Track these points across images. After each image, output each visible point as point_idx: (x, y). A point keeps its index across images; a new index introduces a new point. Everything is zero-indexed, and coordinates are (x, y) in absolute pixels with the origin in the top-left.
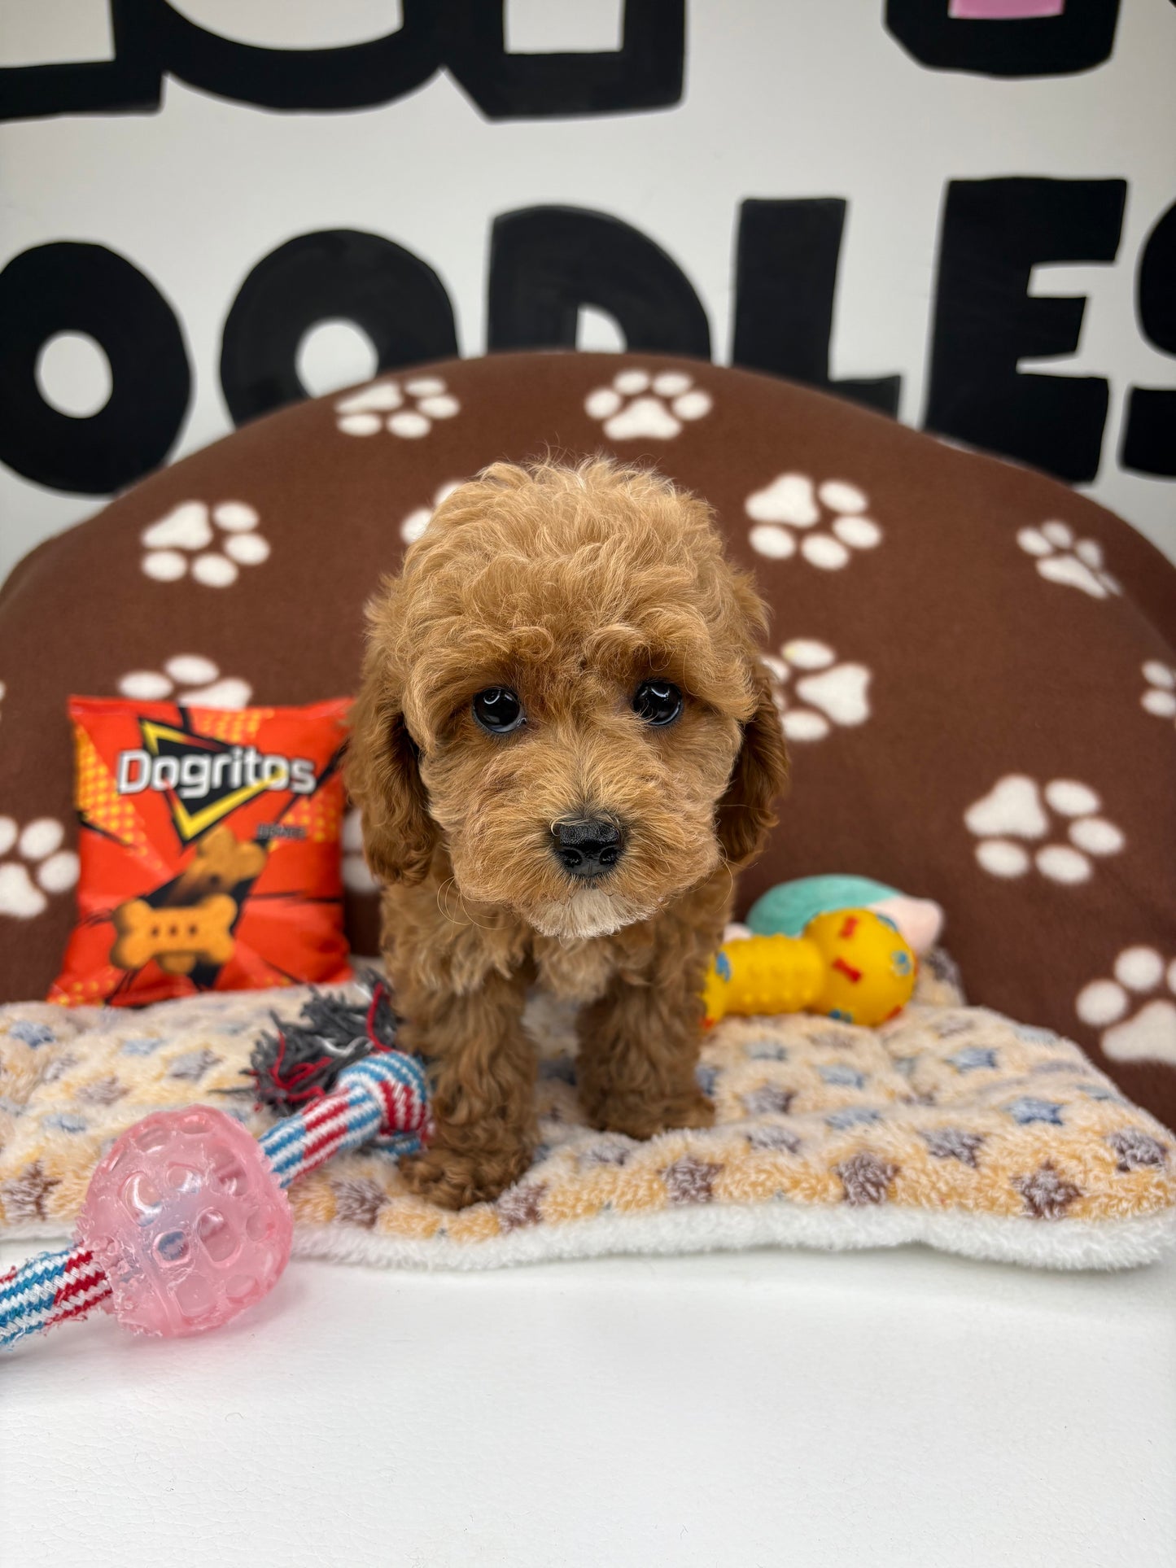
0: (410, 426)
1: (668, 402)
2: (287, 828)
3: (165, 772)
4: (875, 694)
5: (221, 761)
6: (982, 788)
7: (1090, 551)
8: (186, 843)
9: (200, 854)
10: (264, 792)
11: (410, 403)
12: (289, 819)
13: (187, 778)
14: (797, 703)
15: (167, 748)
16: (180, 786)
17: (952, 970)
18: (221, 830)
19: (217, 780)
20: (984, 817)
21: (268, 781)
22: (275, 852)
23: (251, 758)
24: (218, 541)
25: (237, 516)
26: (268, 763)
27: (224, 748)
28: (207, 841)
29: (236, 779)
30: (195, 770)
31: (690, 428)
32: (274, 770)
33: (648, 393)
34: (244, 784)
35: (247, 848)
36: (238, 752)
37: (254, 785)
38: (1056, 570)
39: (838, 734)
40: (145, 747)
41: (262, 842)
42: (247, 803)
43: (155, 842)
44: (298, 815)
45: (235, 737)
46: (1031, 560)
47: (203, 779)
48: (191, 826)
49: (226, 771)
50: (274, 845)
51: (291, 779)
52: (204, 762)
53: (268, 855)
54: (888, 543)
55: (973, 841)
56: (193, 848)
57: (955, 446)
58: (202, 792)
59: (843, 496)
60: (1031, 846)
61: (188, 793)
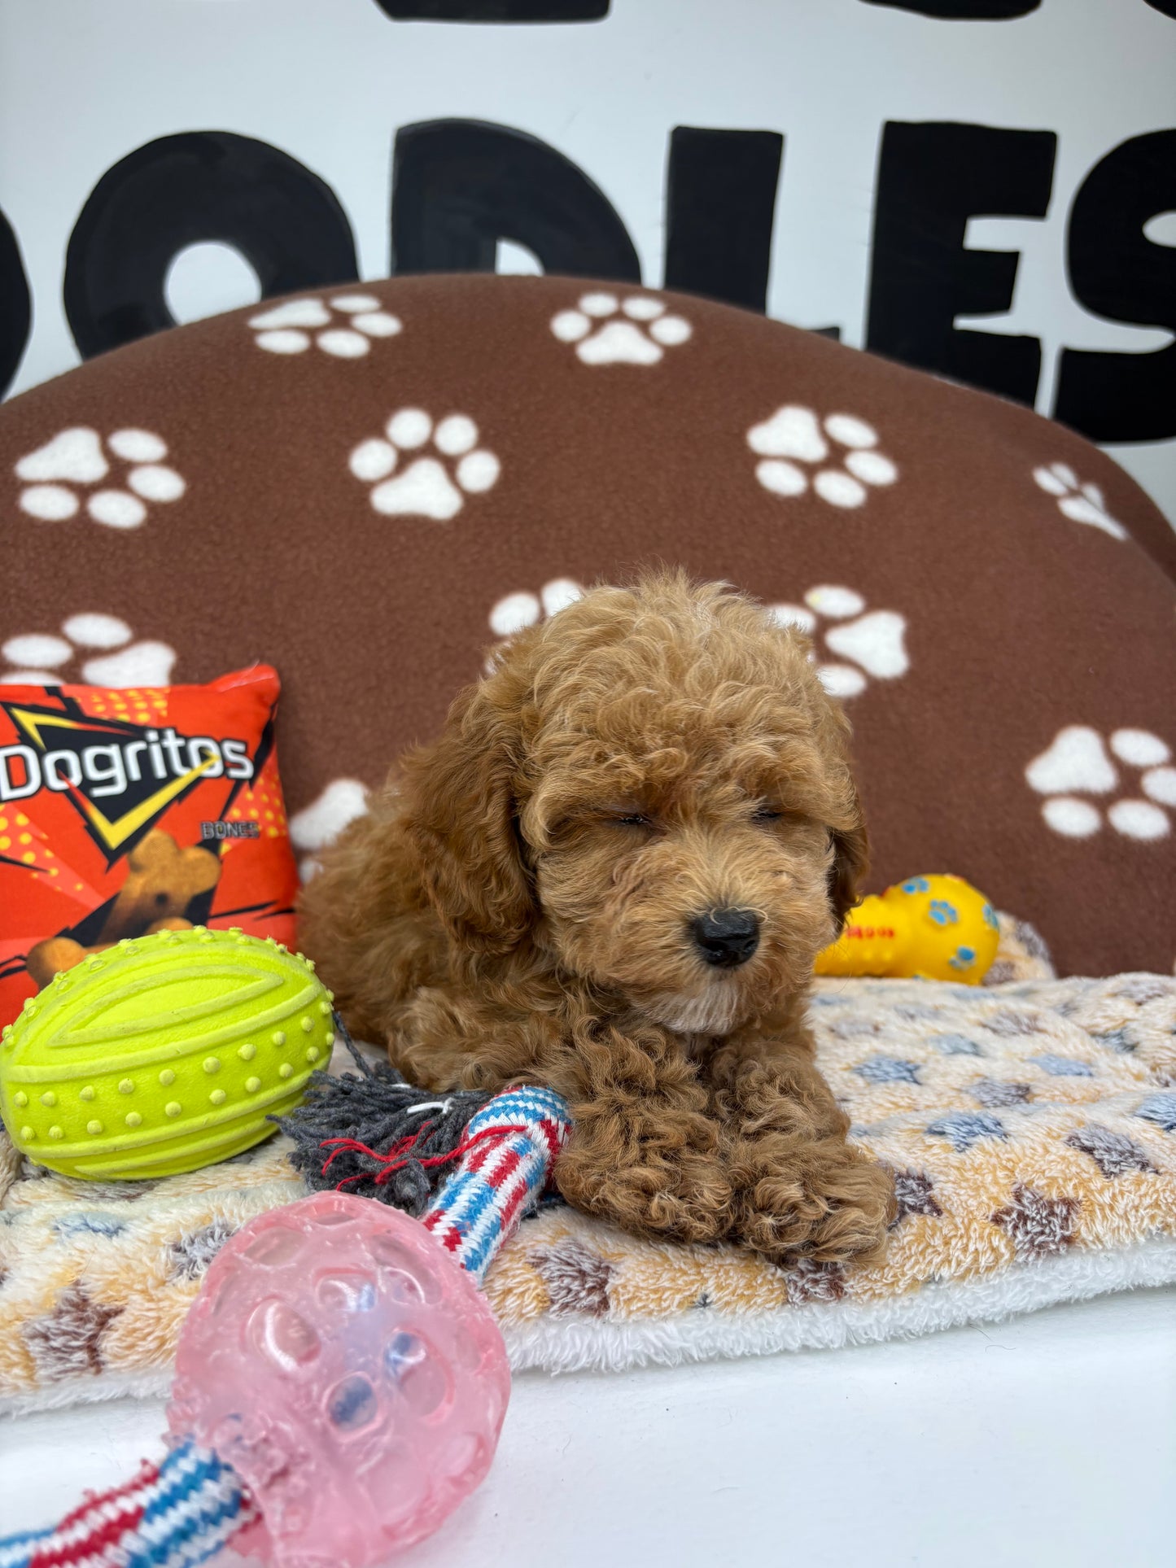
0: (344, 345)
1: (644, 326)
2: (235, 824)
3: (62, 768)
4: (912, 642)
5: (133, 749)
6: (1041, 742)
7: (1093, 492)
8: (113, 855)
9: (136, 868)
10: (199, 780)
11: (342, 321)
12: (235, 813)
13: (94, 774)
14: (828, 657)
15: (53, 739)
16: (87, 784)
17: (1041, 946)
18: (153, 834)
19: (136, 775)
20: (1044, 774)
21: (199, 768)
22: (227, 853)
23: (172, 743)
24: (118, 475)
25: (138, 444)
26: (194, 746)
27: (136, 732)
28: (140, 849)
29: (160, 772)
30: (103, 762)
31: (672, 353)
32: (204, 755)
33: (619, 316)
34: (172, 776)
35: (194, 854)
36: (152, 736)
37: (186, 776)
38: (1075, 510)
39: (876, 688)
40: (25, 739)
41: (212, 845)
42: (181, 796)
43: (66, 857)
44: (245, 808)
45: (143, 718)
46: (1051, 500)
47: (117, 771)
48: (115, 833)
49: (144, 758)
50: (225, 848)
51: (227, 765)
52: (113, 751)
53: (221, 862)
54: (905, 478)
55: (1037, 800)
56: (123, 860)
57: (949, 382)
58: (120, 788)
59: (850, 430)
60: (1102, 803)
61: (98, 792)
